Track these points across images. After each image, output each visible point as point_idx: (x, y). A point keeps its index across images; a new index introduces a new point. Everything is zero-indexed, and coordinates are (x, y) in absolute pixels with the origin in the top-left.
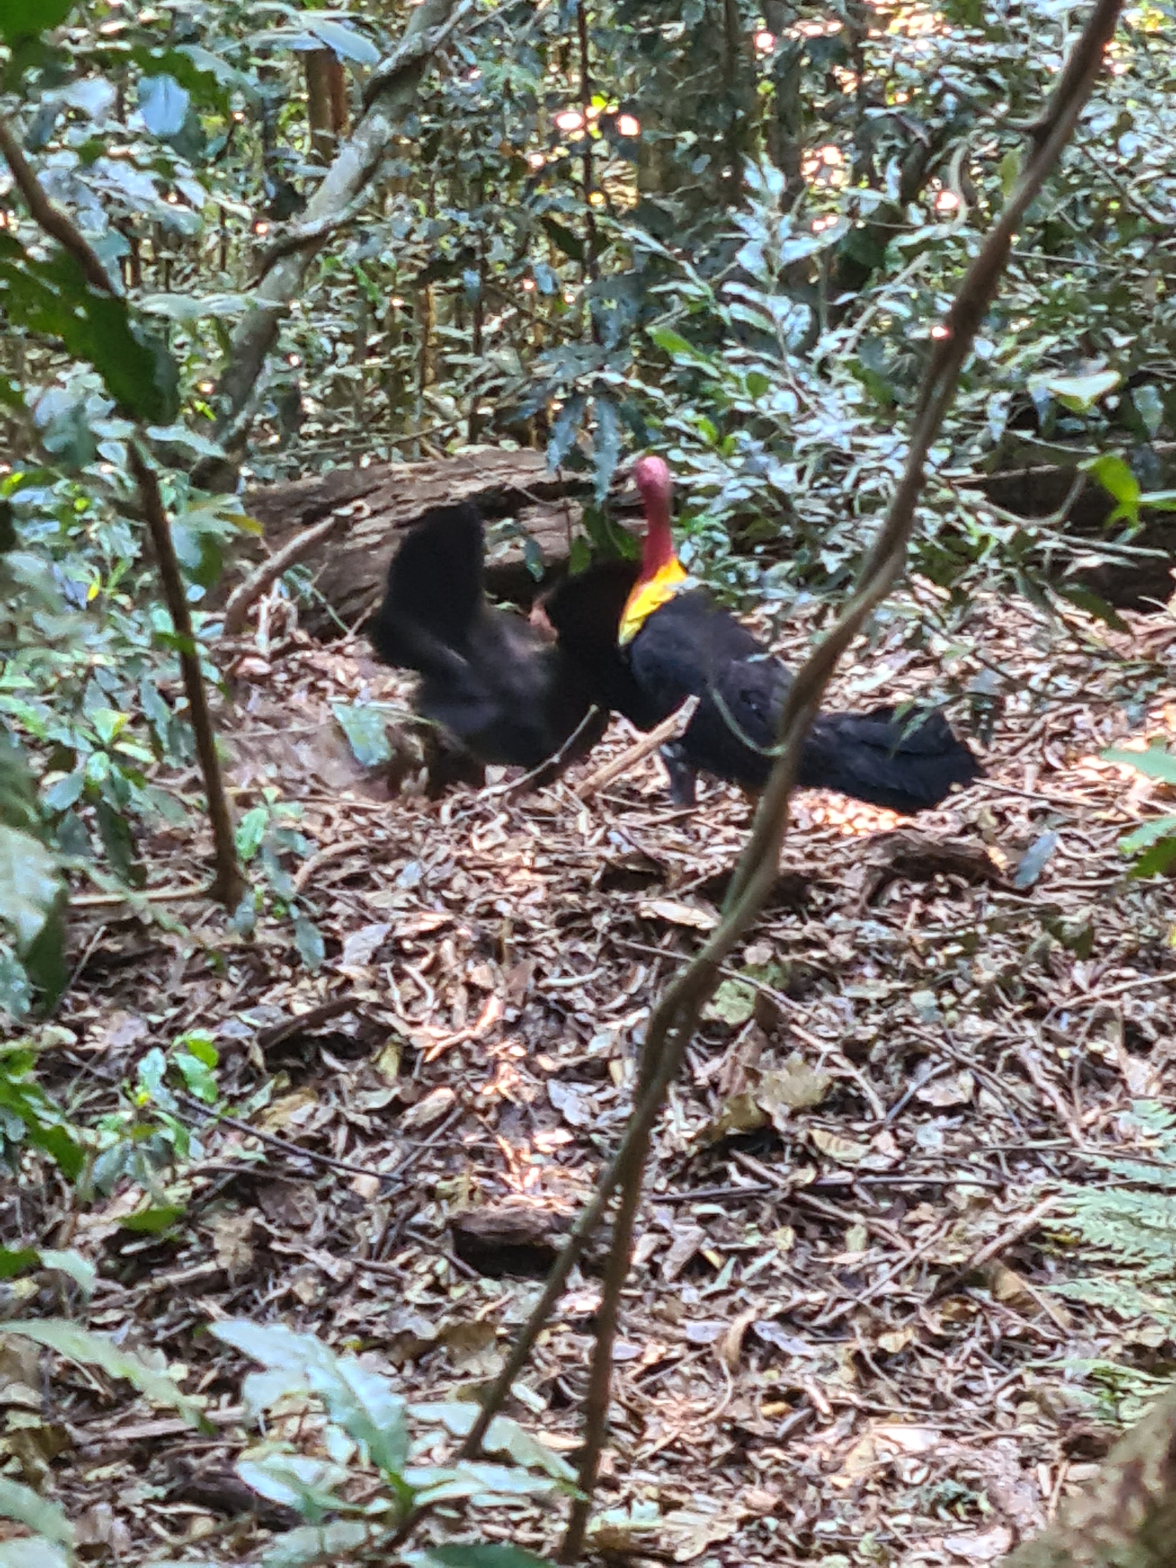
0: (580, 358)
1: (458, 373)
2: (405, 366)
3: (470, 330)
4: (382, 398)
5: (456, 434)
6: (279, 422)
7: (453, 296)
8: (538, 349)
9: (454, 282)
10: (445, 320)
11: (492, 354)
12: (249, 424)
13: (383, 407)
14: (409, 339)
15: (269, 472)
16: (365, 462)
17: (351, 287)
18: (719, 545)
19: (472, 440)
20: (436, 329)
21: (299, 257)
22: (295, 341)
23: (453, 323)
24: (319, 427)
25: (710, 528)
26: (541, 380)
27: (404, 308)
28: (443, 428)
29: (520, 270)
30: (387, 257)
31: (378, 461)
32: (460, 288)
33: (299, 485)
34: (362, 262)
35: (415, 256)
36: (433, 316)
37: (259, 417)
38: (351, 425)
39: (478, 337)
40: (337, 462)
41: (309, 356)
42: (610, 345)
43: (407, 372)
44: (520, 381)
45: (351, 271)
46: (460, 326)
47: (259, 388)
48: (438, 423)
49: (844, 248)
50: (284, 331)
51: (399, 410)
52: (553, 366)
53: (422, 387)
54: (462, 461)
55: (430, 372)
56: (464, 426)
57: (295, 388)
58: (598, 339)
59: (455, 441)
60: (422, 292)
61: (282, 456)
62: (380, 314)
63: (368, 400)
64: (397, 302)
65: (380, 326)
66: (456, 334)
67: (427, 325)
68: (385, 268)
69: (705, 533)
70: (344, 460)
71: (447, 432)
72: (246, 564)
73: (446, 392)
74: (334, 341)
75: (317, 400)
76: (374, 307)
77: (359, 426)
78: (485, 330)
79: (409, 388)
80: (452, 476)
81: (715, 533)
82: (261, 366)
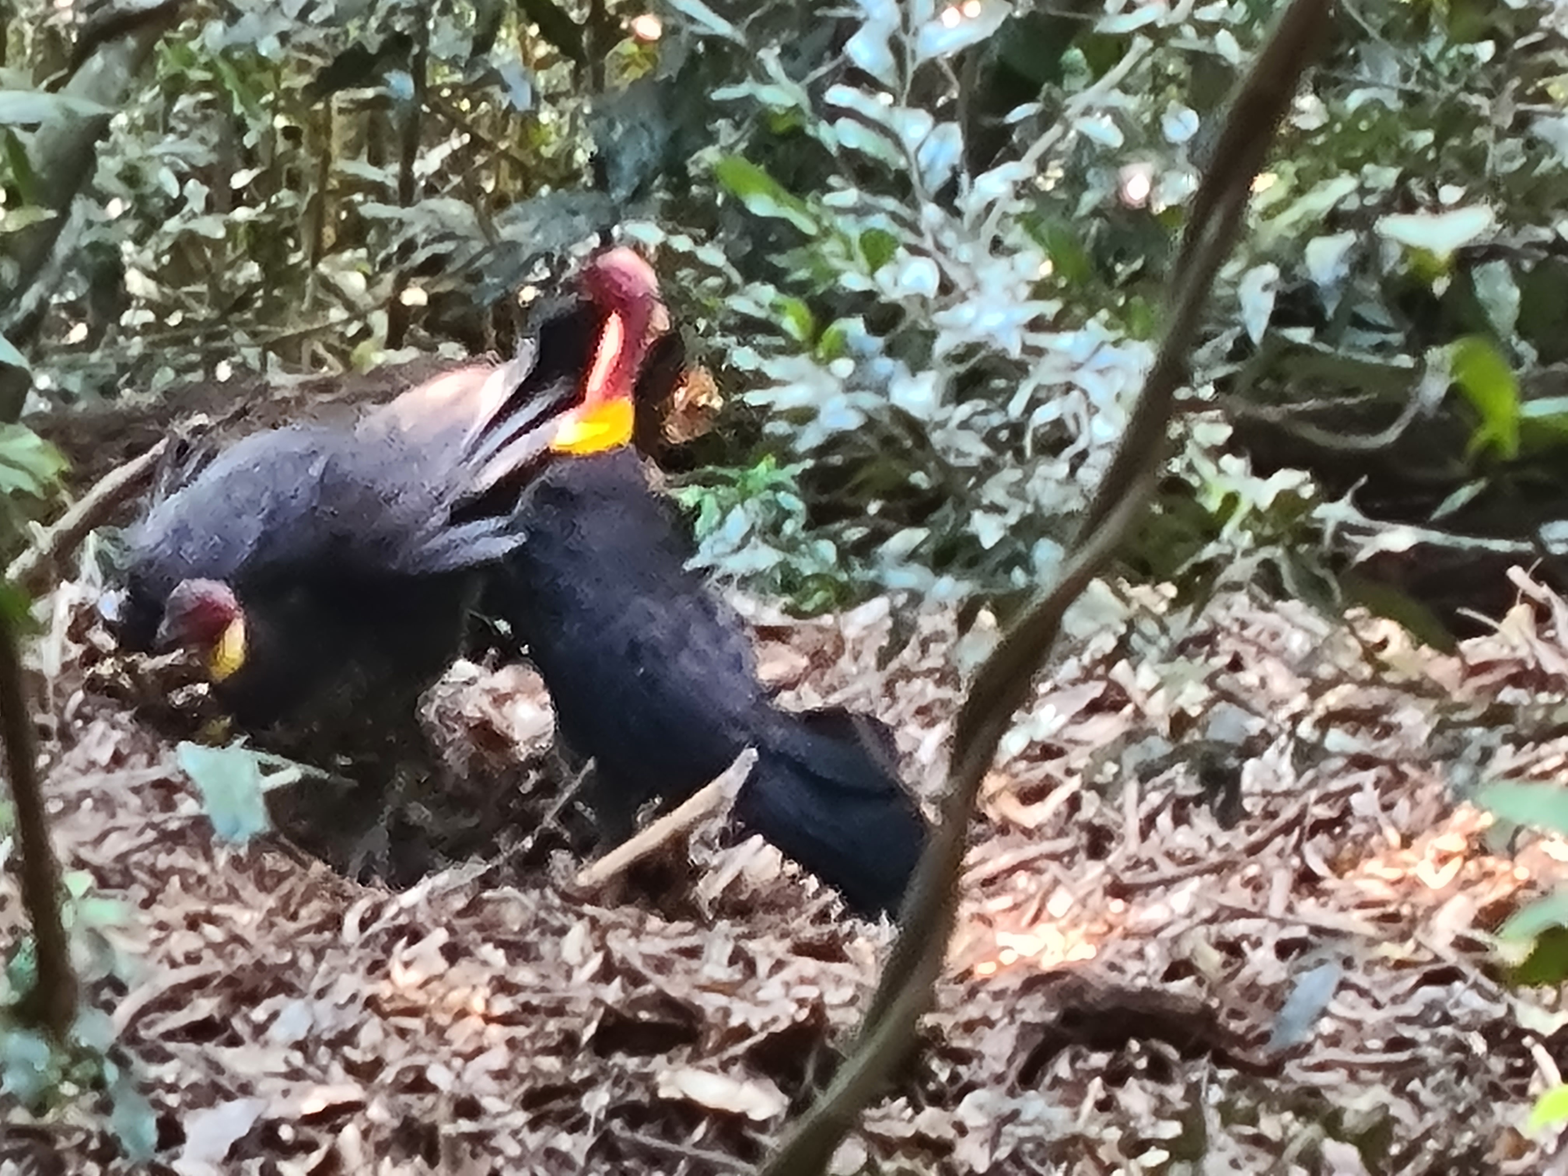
0: (575, 213)
1: (372, 236)
2: (287, 223)
3: (395, 168)
4: (252, 270)
5: (366, 333)
6: (87, 305)
7: (367, 113)
8: (500, 201)
9: (369, 93)
10: (352, 151)
11: (433, 203)
12: (43, 304)
13: (252, 287)
14: (295, 183)
15: (74, 383)
16: (224, 372)
17: (206, 96)
18: (788, 514)
19: (394, 341)
20: (342, 165)
21: (131, 42)
22: (119, 176)
23: (364, 157)
24: (149, 316)
25: (776, 487)
26: (513, 246)
27: (290, 133)
28: (348, 322)
29: (480, 73)
30: (268, 47)
31: (242, 369)
32: (381, 103)
33: (120, 404)
34: (226, 53)
35: (310, 49)
36: (335, 147)
37: (55, 299)
38: (203, 313)
39: (407, 180)
40: (180, 371)
41: (140, 200)
42: (620, 193)
43: (289, 232)
44: (476, 246)
45: (209, 66)
46: (377, 161)
47: (62, 248)
48: (337, 314)
49: (996, 49)
50: (102, 160)
51: (276, 292)
52: (529, 226)
53: (317, 255)
54: (379, 373)
55: (329, 234)
56: (380, 321)
57: (115, 251)
58: (602, 183)
59: (364, 346)
60: (319, 106)
61: (95, 357)
62: (249, 140)
63: (228, 275)
64: (281, 122)
65: (249, 159)
66: (372, 173)
67: (327, 159)
68: (263, 63)
69: (768, 494)
70: (191, 367)
71: (353, 329)
72: (34, 526)
73: (351, 266)
74: (182, 179)
75: (149, 274)
76: (241, 128)
77: (214, 314)
78: (418, 168)
79: (294, 259)
80: (364, 396)
81: (781, 495)
82: (65, 213)
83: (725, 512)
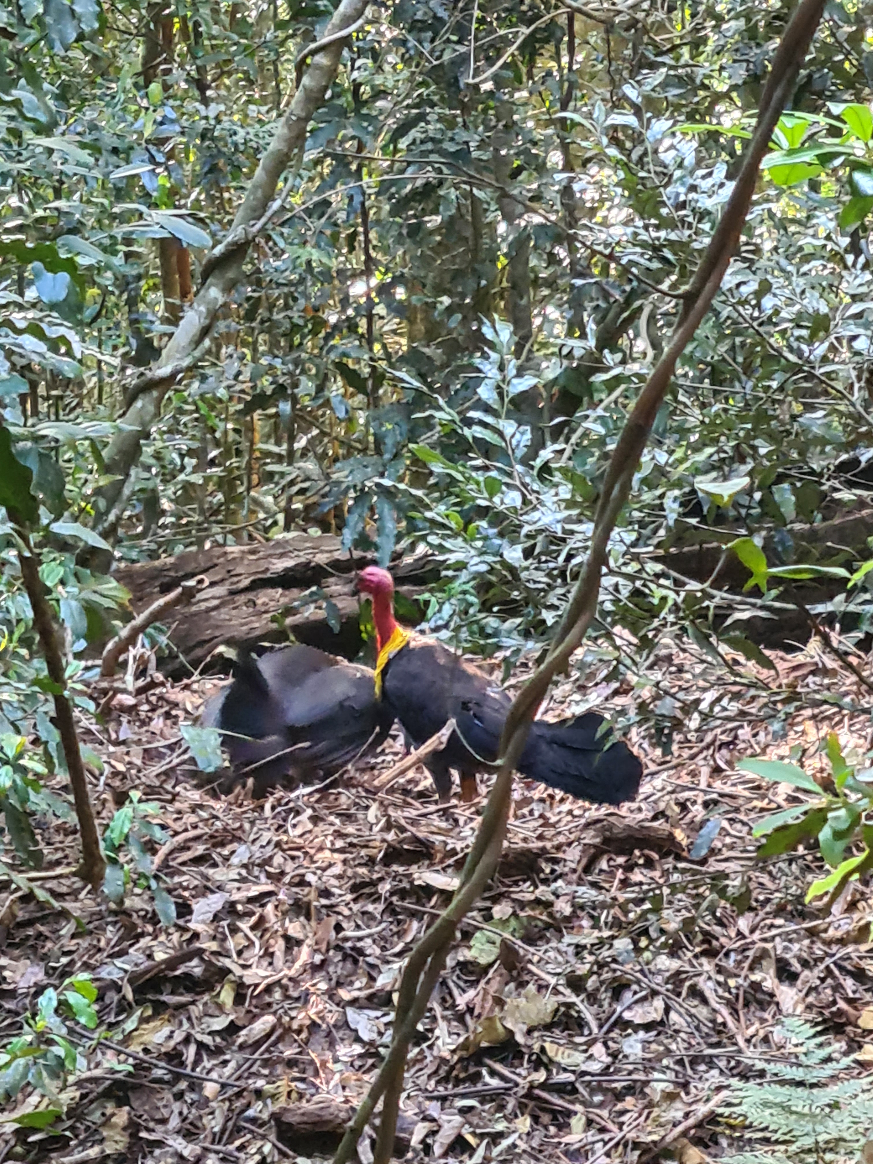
0: (366, 467)
1: (276, 478)
2: (237, 473)
3: (285, 446)
4: (220, 497)
5: (275, 523)
6: (143, 517)
7: (272, 421)
8: (336, 460)
9: (273, 411)
10: (266, 438)
11: (301, 464)
12: (119, 518)
13: (221, 505)
14: (239, 453)
15: (134, 555)
16: (208, 545)
17: (196, 415)
18: (471, 605)
19: (287, 528)
20: (260, 446)
21: (155, 394)
22: (153, 456)
23: (272, 441)
24: (173, 519)
25: (465, 592)
26: (338, 483)
27: (236, 431)
28: (265, 519)
29: (321, 401)
30: (222, 393)
31: (216, 544)
32: (277, 415)
33: (157, 563)
34: (202, 396)
35: (243, 391)
36: (257, 436)
37: (127, 513)
38: (196, 518)
39: (291, 452)
40: (186, 546)
41: (163, 467)
42: (387, 456)
43: (239, 478)
44: (322, 484)
45: (195, 403)
46: (278, 443)
47: (126, 491)
48: (262, 515)
49: (561, 382)
50: (144, 449)
51: (232, 506)
52: (346, 473)
53: (248, 490)
54: (279, 544)
55: (255, 478)
56: (281, 517)
57: (154, 491)
58: (379, 452)
59: (274, 529)
60: (248, 418)
61: (144, 542)
62: (218, 435)
63: (209, 499)
64: (230, 426)
65: (217, 444)
66: (275, 449)
67: (252, 443)
68: (220, 401)
69: (461, 596)
70: (191, 544)
71: (269, 522)
72: (117, 623)
73: (266, 493)
74: (182, 456)
75: (171, 501)
76: (213, 430)
77: (202, 519)
78: (296, 446)
79: (241, 490)
80: (271, 556)
81: (468, 597)
82: (128, 475)
83: (441, 604)
